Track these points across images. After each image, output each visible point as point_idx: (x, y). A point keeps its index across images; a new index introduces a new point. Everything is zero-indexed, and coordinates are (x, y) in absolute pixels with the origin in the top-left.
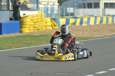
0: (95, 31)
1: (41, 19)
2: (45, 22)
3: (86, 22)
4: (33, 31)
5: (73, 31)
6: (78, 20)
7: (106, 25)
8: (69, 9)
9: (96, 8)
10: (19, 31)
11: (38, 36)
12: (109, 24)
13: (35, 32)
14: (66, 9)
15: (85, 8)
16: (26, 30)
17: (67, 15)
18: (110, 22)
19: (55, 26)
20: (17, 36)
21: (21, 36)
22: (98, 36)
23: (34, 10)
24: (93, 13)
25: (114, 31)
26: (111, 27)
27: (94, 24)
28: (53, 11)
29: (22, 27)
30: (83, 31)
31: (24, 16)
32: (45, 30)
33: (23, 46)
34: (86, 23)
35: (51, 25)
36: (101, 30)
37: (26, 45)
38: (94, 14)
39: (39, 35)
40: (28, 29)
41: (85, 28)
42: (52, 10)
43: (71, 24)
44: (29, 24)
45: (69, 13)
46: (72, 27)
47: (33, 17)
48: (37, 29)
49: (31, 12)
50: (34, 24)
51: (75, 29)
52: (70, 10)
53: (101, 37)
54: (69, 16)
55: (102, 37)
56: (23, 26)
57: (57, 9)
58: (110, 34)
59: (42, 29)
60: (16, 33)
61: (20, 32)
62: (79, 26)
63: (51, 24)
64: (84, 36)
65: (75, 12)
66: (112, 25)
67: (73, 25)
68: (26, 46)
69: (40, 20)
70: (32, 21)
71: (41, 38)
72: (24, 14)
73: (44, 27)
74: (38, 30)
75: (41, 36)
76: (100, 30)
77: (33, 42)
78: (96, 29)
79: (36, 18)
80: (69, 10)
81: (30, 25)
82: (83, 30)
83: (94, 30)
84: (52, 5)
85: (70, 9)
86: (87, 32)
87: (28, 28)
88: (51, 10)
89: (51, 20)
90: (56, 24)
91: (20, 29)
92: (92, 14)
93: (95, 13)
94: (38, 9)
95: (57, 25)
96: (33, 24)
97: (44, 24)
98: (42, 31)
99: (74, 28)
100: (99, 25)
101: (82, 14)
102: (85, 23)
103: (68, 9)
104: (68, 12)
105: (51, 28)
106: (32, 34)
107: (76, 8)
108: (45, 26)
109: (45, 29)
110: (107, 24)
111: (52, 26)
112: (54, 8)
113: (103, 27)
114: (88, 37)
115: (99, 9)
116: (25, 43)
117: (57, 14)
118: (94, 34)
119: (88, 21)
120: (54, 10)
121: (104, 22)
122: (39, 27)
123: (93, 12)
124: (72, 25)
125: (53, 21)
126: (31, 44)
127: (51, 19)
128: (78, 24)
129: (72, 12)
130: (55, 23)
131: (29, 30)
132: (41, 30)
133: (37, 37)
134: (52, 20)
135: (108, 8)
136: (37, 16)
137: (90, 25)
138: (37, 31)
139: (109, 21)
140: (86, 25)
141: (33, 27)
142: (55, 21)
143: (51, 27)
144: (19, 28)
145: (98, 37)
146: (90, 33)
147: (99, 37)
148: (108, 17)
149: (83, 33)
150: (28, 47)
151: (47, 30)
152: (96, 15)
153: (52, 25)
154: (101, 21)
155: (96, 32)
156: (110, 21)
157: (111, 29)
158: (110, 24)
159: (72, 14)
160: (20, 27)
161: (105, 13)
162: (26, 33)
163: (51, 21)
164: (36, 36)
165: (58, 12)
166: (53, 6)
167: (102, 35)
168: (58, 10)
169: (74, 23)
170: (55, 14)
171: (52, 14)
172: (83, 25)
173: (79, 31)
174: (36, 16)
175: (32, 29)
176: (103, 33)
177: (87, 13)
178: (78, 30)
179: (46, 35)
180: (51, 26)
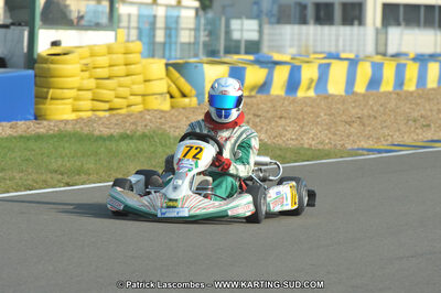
0: (350, 124)
1: (126, 65)
2: (140, 78)
3: (312, 81)
4: (90, 114)
5: (258, 120)
6: (281, 76)
7: (394, 96)
8: (242, 25)
9: (351, 24)
10: (32, 112)
11: (111, 137)
12: (407, 92)
13: (100, 118)
14: (228, 25)
15: (303, 21)
16: (62, 111)
17: (233, 48)
18: (410, 86)
19: (184, 96)
20: (21, 137)
21: (39, 137)
22: (366, 146)
23: (97, 26)
24: (337, 46)
25: (429, 126)
26: (417, 104)
27: (343, 93)
28: (173, 32)
29: (46, 98)
30: (299, 120)
31: (56, 50)
32: (140, 112)
33: (45, 181)
34: (314, 84)
35: (165, 90)
36: (375, 118)
37: (60, 177)
38: (341, 48)
39: (116, 131)
40: (69, 108)
41: (309, 109)
42: (172, 27)
43: (252, 89)
44: (76, 85)
45: (238, 42)
46: (254, 100)
47: (92, 55)
48: (106, 106)
49: (83, 33)
50: (97, 87)
51: (268, 112)
52: (245, 29)
53: (376, 147)
54: (238, 53)
55: (379, 151)
56: (48, 92)
57: (192, 26)
58: (415, 138)
59: (129, 106)
60: (20, 123)
61: (36, 119)
62: (284, 99)
63: (169, 87)
64: (307, 142)
65: (266, 37)
66: (420, 97)
67: (259, 95)
68: (59, 181)
69: (121, 70)
70: (87, 74)
71: (123, 146)
72: (55, 44)
73: (139, 99)
74: (111, 109)
75: (125, 137)
76: (369, 116)
77: (90, 165)
78: (354, 111)
79: (103, 60)
80: (242, 30)
81: (79, 90)
82: (300, 117)
83: (344, 118)
84: (172, 6)
85: (245, 27)
86: (317, 123)
87: (70, 101)
88: (167, 28)
89: (167, 70)
90: (187, 88)
91: (37, 103)
92: (333, 50)
93: (344, 46)
94: (112, 20)
95: (194, 92)
96: (92, 83)
97: (139, 88)
98: (129, 115)
99: (262, 106)
100: (364, 95)
101: (291, 46)
102: (309, 88)
103: (235, 24)
104: (236, 35)
105: (166, 105)
106: (86, 130)
107: (270, 23)
108: (143, 95)
109: (139, 108)
110: (398, 91)
111: (172, 97)
112: (178, 17)
113: (381, 106)
114: (321, 147)
115: (362, 28)
116: (54, 166)
117: (189, 44)
118: (349, 136)
119: (320, 79)
120: (177, 29)
121: (387, 85)
122: (117, 97)
123: (337, 40)
124: (253, 93)
125: (176, 74)
126: (79, 174)
127: (167, 65)
128: (278, 88)
129: (254, 36)
130: (182, 81)
131: (74, 110)
132: (123, 111)
133: (108, 143)
134: (171, 68)
135: (399, 24)
136: (110, 50)
137: (328, 97)
138: (107, 114)
139: (406, 81)
140: (311, 93)
141: (93, 100)
142: (182, 75)
143: (165, 100)
144: (33, 100)
145: (363, 149)
146: (328, 129)
147: (370, 151)
148: (405, 65)
149: (302, 128)
150: (68, 185)
151: (148, 110)
152: (351, 52)
153: (169, 92)
154: (375, 82)
155: (355, 125)
156: (410, 80)
157: (416, 114)
158: (412, 93)
159: (253, 47)
160: (36, 97)
161: (386, 45)
162: (62, 121)
163: (168, 74)
164: (101, 138)
165: (195, 37)
166: (174, 13)
167: (379, 138)
168: (196, 30)
169: (264, 87)
170: (183, 44)
171: (170, 44)
172: (301, 93)
173: (283, 122)
174: (105, 51)
175: (87, 104)
176: (386, 132)
177: (311, 43)
178: (281, 118)
179: (144, 136)
180: (168, 96)
